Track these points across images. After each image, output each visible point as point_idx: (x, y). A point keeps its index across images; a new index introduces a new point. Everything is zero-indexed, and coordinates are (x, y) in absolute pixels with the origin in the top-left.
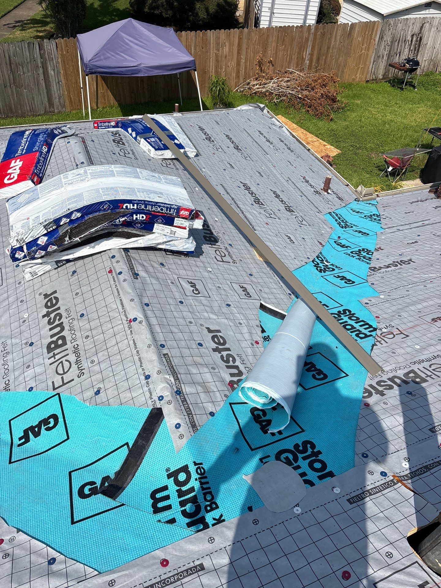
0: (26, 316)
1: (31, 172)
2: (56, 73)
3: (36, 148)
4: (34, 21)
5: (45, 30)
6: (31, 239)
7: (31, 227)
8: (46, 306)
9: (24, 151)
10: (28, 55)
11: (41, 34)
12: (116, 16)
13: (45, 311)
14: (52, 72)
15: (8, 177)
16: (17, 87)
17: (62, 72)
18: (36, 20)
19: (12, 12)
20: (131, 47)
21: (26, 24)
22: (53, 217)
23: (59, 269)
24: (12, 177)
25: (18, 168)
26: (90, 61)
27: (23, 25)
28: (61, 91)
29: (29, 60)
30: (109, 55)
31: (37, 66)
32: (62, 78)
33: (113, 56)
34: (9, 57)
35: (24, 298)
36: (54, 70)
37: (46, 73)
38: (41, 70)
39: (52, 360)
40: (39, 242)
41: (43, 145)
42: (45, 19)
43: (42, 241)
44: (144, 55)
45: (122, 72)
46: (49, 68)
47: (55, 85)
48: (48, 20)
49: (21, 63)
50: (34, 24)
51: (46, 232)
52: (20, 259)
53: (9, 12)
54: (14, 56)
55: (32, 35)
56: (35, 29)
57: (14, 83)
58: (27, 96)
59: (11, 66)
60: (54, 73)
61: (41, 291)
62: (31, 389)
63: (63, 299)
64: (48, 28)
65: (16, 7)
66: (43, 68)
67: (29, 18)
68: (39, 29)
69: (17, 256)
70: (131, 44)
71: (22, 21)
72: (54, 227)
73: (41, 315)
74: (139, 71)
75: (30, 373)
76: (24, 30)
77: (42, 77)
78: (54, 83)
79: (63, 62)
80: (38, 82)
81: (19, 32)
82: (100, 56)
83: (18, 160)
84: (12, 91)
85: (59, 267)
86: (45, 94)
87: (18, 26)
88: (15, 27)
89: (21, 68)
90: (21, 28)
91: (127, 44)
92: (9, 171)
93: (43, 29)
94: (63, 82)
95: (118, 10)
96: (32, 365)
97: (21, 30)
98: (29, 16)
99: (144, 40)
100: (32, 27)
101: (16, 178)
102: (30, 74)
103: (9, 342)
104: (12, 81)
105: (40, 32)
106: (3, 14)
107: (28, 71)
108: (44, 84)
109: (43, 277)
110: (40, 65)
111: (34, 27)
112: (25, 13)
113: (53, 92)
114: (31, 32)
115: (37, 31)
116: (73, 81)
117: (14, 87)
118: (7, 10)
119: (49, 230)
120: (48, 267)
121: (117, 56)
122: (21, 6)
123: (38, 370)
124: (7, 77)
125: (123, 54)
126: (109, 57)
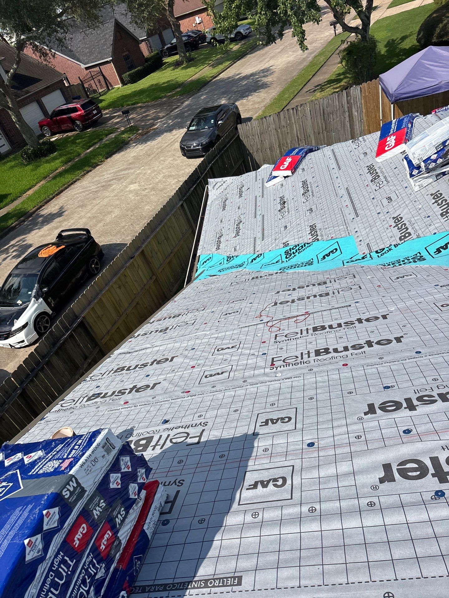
0: (420, 206)
1: (404, 139)
2: (359, 113)
3: (404, 126)
4: (330, 82)
5: (340, 86)
6: (427, 158)
7: (428, 149)
8: (434, 198)
9: (395, 130)
10: (338, 104)
11: (337, 90)
12: (403, 55)
13: (434, 201)
14: (356, 114)
15: (388, 146)
16: (327, 132)
17: (364, 111)
18: (331, 80)
19: (311, 80)
20: (431, 70)
21: (324, 86)
22: (442, 141)
23: (438, 181)
24: (390, 145)
25: (393, 139)
26: (395, 91)
27: (321, 87)
28: (362, 127)
29: (338, 108)
30: (411, 82)
31: (344, 112)
32: (364, 115)
33: (415, 81)
34: (323, 110)
35: (416, 200)
36: (357, 111)
37: (351, 116)
38: (347, 114)
39: (446, 219)
40: (432, 158)
41: (408, 123)
42: (339, 77)
43: (434, 157)
44: (444, 73)
45: (424, 92)
46: (354, 110)
47: (357, 124)
48: (342, 77)
49: (331, 112)
50: (330, 84)
51: (436, 151)
52: (415, 175)
53: (309, 81)
54: (327, 107)
55: (330, 93)
56: (332, 87)
57: (326, 128)
58: (335, 138)
59: (324, 117)
60: (358, 113)
61: (427, 193)
62: (435, 234)
63: (445, 193)
64: (342, 83)
65: (314, 75)
66: (349, 112)
67: (326, 80)
68: (335, 86)
69: (413, 173)
70: (432, 67)
71: (320, 85)
72: (441, 148)
73: (431, 204)
74: (440, 88)
75: (431, 228)
76: (324, 91)
77: (347, 119)
78: (357, 122)
79: (366, 102)
80: (344, 124)
81: (319, 94)
82: (403, 85)
83: (392, 136)
84: (324, 136)
85: (437, 180)
86: (349, 133)
87: (318, 89)
88: (315, 91)
89: (331, 115)
90: (320, 90)
91: (428, 68)
92: (387, 144)
93: (338, 85)
94: (365, 119)
95: (405, 49)
96: (432, 224)
97: (320, 92)
98: (325, 79)
99: (443, 60)
100: (329, 87)
101: (393, 145)
102: (338, 119)
103: (413, 219)
104: (324, 128)
105: (336, 88)
106: (305, 83)
107: (337, 117)
108: (349, 125)
109: (427, 187)
110: (346, 109)
111: (331, 86)
112: (321, 78)
113: (356, 130)
114: (329, 90)
115: (334, 88)
116: (373, 116)
117: (325, 132)
118: (308, 79)
119: (438, 150)
120: (430, 180)
121: (419, 81)
122: (318, 73)
123: (437, 225)
124: (320, 125)
125: (424, 78)
126: (411, 84)
